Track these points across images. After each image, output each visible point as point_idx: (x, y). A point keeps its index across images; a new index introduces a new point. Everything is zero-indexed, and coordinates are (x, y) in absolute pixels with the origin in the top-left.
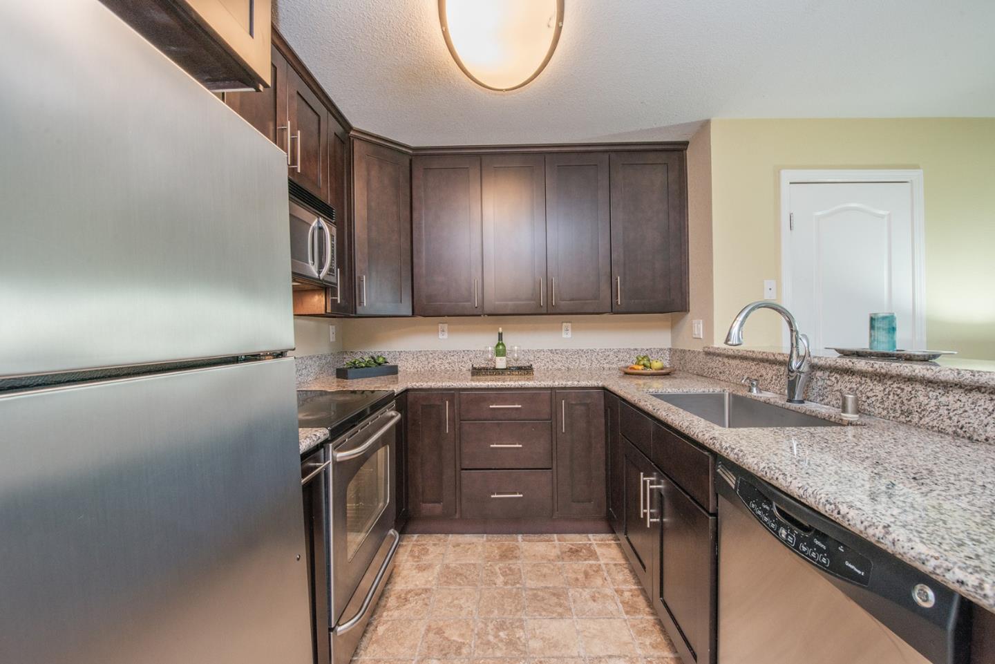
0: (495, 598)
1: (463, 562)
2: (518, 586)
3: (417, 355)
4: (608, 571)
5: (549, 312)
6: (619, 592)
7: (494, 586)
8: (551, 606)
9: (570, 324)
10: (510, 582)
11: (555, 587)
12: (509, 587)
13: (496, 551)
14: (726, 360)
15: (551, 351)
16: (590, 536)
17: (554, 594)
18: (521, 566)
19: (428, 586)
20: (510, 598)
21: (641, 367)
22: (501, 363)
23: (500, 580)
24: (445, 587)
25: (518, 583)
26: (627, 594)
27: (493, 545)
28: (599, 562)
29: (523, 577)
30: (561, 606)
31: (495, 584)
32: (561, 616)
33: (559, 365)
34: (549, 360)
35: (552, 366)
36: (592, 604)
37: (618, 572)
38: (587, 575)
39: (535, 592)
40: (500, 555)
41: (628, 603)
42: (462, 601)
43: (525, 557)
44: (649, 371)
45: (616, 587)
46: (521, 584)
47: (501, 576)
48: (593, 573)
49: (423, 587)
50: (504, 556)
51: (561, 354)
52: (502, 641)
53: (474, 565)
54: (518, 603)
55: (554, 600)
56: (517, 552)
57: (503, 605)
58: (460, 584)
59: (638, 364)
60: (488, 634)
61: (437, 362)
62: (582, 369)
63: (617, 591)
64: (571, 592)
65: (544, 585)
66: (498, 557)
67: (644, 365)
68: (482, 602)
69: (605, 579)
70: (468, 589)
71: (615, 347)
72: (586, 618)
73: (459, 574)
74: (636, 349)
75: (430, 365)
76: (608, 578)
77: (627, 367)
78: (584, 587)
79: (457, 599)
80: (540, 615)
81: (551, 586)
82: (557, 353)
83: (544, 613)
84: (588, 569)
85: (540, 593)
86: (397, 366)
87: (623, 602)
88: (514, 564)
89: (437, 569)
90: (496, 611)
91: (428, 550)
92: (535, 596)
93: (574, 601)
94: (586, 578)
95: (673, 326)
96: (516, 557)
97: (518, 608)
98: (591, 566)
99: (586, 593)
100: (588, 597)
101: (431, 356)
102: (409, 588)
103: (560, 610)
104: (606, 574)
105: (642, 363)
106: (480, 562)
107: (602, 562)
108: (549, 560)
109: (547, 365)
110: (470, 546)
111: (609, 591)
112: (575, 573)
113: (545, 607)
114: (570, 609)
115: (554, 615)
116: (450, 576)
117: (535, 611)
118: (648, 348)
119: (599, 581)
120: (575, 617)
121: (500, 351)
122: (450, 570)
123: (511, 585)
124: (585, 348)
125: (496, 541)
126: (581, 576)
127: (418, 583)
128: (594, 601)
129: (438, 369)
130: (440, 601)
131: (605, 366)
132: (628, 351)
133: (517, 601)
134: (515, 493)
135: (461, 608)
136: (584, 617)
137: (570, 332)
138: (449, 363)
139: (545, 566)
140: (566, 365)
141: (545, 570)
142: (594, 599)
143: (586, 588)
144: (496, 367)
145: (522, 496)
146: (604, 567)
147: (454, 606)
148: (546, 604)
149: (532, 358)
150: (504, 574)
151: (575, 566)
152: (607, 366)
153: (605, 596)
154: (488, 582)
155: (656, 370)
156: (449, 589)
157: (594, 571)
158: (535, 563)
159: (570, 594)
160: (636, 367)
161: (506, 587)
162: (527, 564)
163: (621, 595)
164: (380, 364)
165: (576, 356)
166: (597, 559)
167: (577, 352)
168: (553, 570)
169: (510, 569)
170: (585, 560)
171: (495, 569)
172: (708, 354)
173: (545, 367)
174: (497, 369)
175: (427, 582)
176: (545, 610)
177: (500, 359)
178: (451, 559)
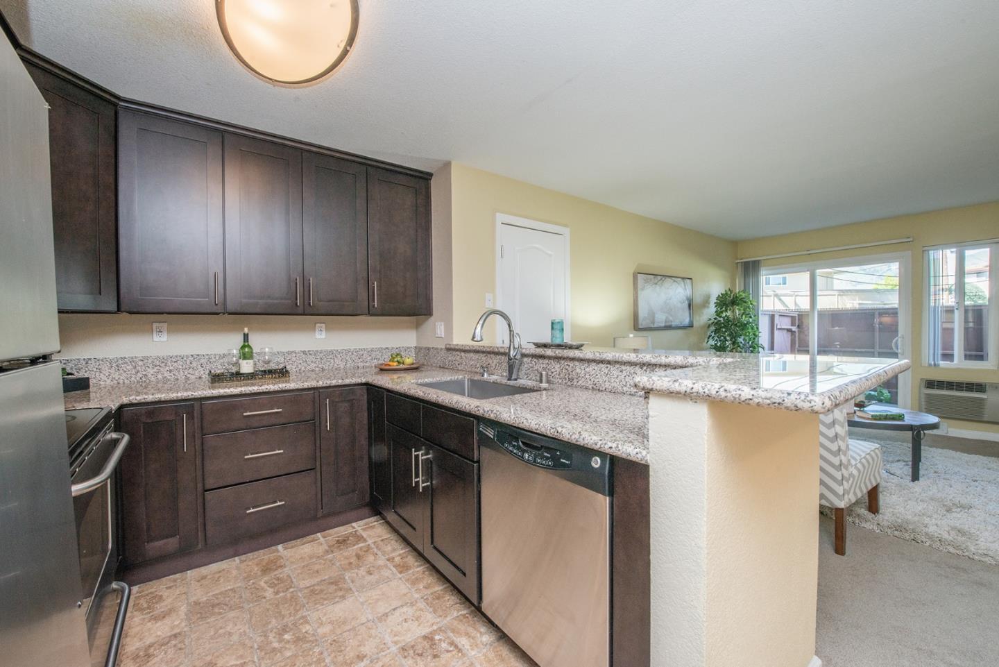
0: (268, 610)
1: (217, 592)
2: (291, 590)
3: (117, 364)
4: (377, 547)
5: (305, 313)
6: (391, 560)
7: (264, 600)
8: (331, 593)
9: (324, 325)
10: (281, 590)
11: (330, 578)
12: (281, 594)
13: (256, 569)
14: (463, 354)
15: (304, 352)
16: (355, 524)
17: (332, 583)
18: (290, 572)
20: (286, 603)
21: (395, 364)
22: (247, 367)
23: (269, 593)
24: (201, 623)
25: (291, 587)
26: (397, 559)
27: (250, 564)
29: (294, 580)
30: (341, 590)
31: (265, 598)
33: (313, 366)
34: (301, 362)
35: (305, 368)
36: (369, 578)
37: (387, 545)
38: (358, 557)
39: (312, 588)
40: (262, 570)
41: (399, 565)
42: (228, 629)
43: (292, 563)
44: (401, 366)
45: (387, 557)
46: (294, 588)
47: (268, 588)
48: (363, 553)
49: (170, 634)
50: (266, 570)
51: (315, 355)
52: (289, 642)
53: (233, 590)
54: (296, 604)
55: (333, 587)
56: (282, 562)
57: (280, 612)
58: (220, 613)
59: (393, 361)
60: (271, 643)
61: (151, 371)
62: (336, 369)
63: (388, 560)
64: (347, 576)
65: (319, 580)
66: (259, 573)
67: (398, 361)
68: (254, 619)
69: (377, 554)
70: (232, 614)
71: (369, 346)
72: (367, 590)
73: (213, 606)
74: (387, 348)
75: (140, 375)
76: (379, 553)
77: (382, 364)
78: (358, 567)
79: (221, 628)
80: (322, 605)
81: (326, 577)
82: (310, 354)
83: (325, 602)
84: (359, 552)
85: (316, 588)
86: (88, 379)
87: (395, 566)
88: (280, 574)
90: (274, 621)
92: (313, 592)
93: (353, 582)
94: (359, 559)
95: (417, 326)
96: (281, 566)
97: (298, 608)
98: (361, 548)
99: (362, 571)
100: (364, 573)
101: (141, 363)
102: (148, 644)
103: (340, 594)
104: (375, 550)
105: (396, 360)
106: (240, 584)
107: (370, 542)
108: (319, 557)
109: (300, 366)
111: (381, 561)
112: (348, 559)
113: (325, 597)
114: (351, 589)
115: (336, 599)
116: (204, 610)
118: (398, 346)
119: (371, 558)
120: (356, 593)
121: (246, 353)
122: (202, 605)
123: (283, 592)
124: (339, 348)
125: (253, 559)
126: (353, 560)
127: (159, 633)
128: (371, 574)
129: (153, 379)
130: (198, 639)
131: (359, 364)
132: (380, 350)
133: (294, 603)
134: (275, 502)
135: (230, 634)
136: (364, 590)
137: (324, 333)
138: (170, 371)
139: (316, 564)
140: (320, 366)
141: (316, 567)
142: (370, 573)
143: (361, 567)
144: (242, 372)
145: (283, 503)
147: (220, 636)
148: (325, 594)
150: (272, 585)
151: (346, 554)
152: (361, 365)
153: (379, 568)
154: (255, 599)
155: (408, 365)
156: (208, 623)
157: (364, 551)
158: (303, 564)
159: (347, 578)
160: (391, 363)
161: (278, 596)
162: (295, 568)
163: (393, 562)
165: (331, 356)
166: (364, 541)
167: (331, 352)
168: (325, 564)
169: (278, 579)
170: (354, 546)
171: (259, 585)
172: (448, 349)
173: (297, 369)
174: (242, 374)
176: (325, 599)
177: (247, 363)
178: (199, 594)
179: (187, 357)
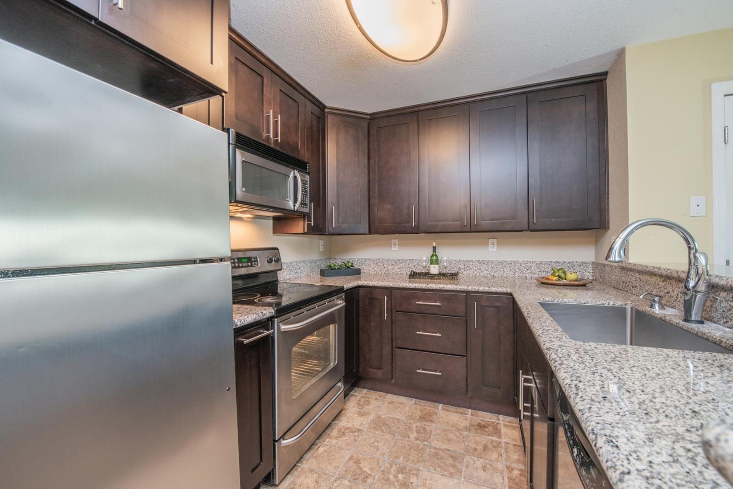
0: (404, 447)
1: (392, 416)
2: (426, 443)
3: (377, 262)
4: (506, 449)
5: (472, 230)
6: (510, 469)
7: (407, 439)
8: (446, 465)
9: (495, 240)
10: (420, 438)
11: (454, 451)
12: (418, 442)
13: (418, 413)
14: (637, 275)
15: (479, 261)
16: (501, 417)
17: (452, 457)
18: (433, 429)
19: (361, 428)
20: (416, 451)
21: (554, 278)
22: (434, 269)
23: (413, 435)
24: (372, 431)
25: (427, 441)
26: (516, 473)
27: (418, 408)
28: (500, 440)
29: (432, 437)
30: (454, 467)
31: (409, 438)
32: (451, 475)
33: (486, 273)
34: (477, 269)
35: (480, 274)
36: (481, 473)
37: (515, 452)
38: (485, 448)
39: (437, 451)
40: (420, 417)
41: (514, 480)
42: (380, 444)
43: (439, 422)
44: (564, 282)
45: (508, 464)
46: (428, 442)
47: (415, 433)
48: (491, 447)
49: (358, 427)
50: (422, 418)
51: (487, 264)
52: (398, 481)
53: (398, 419)
54: (421, 456)
55: (450, 461)
56: (434, 418)
57: (409, 455)
58: (383, 431)
59: (554, 276)
60: (390, 473)
61: (390, 268)
62: (506, 277)
63: (507, 467)
64: (467, 458)
65: (446, 448)
66: (418, 418)
67: (559, 276)
68: (394, 448)
69: (501, 455)
70: (388, 436)
71: (538, 260)
72: (471, 483)
73: (385, 424)
75: (385, 269)
76: (504, 456)
77: (543, 278)
78: (479, 457)
79: (377, 441)
80: (435, 470)
81: (452, 449)
82: (484, 263)
83: (438, 469)
84: (489, 444)
85: (441, 453)
86: (360, 269)
87: (510, 479)
88: (429, 426)
89: (372, 417)
90: (402, 458)
91: (370, 402)
92: (436, 454)
93: (467, 467)
94: (484, 450)
95: (597, 241)
96: (432, 421)
97: (420, 460)
98: (492, 441)
99: (479, 463)
100: (480, 466)
101: (386, 263)
102: (348, 426)
103: (452, 470)
104: (503, 451)
105: (557, 274)
106: (404, 419)
107: (503, 440)
108: (458, 429)
109: (475, 272)
110: (400, 405)
111: (500, 466)
112: (476, 444)
113: (441, 464)
114: (461, 472)
115: (446, 473)
116: (379, 424)
117: (431, 466)
119: (494, 456)
120: (462, 479)
121: (434, 260)
122: (380, 419)
123: (421, 441)
124: (508, 260)
125: (421, 405)
126: (480, 448)
127: (355, 424)
128: (484, 470)
129: (391, 273)
130: (365, 440)
131: (527, 275)
132: (546, 263)
133: (420, 454)
134: (436, 371)
135: (378, 449)
136: (471, 481)
137: (495, 247)
138: (399, 268)
139: (453, 433)
140: (492, 273)
141: (452, 436)
142: (484, 469)
143: (481, 458)
144: (431, 273)
145: (440, 374)
146: (503, 445)
147: (374, 446)
148: (442, 463)
149: (462, 266)
150: (418, 432)
151: (478, 439)
152: (529, 276)
153: (495, 469)
154: (404, 435)
155: (570, 281)
156: (375, 433)
157: (493, 446)
158: (445, 428)
159: (465, 460)
160: (551, 277)
161: (416, 442)
162: (438, 427)
163: (510, 472)
164: (348, 267)
165: (500, 266)
166: (500, 437)
167: (502, 263)
168: (458, 437)
169: (424, 429)
170: (489, 435)
171: (412, 426)
172: (623, 268)
173: (474, 275)
175: (362, 424)
176: (439, 467)
177: (434, 267)
178: (384, 413)
179: (407, 260)
